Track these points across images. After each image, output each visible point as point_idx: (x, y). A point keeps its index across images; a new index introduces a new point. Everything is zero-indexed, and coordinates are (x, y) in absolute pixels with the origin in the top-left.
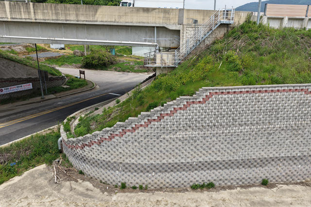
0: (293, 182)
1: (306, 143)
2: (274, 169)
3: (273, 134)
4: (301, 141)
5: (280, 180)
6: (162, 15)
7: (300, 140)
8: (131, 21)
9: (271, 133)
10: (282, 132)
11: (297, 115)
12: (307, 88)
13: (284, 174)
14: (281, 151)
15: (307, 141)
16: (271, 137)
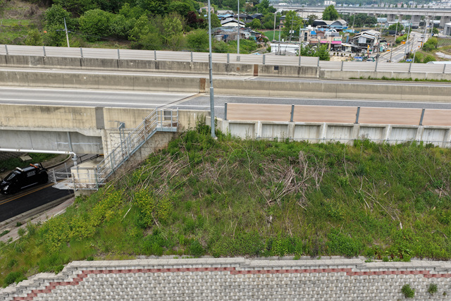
6: (70, 116)
8: (26, 124)
12: (232, 266)
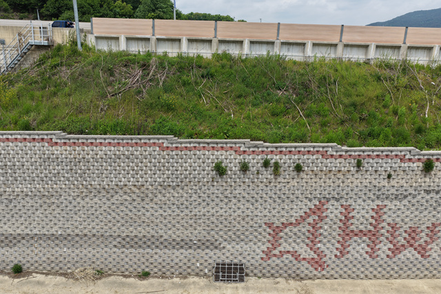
0: (61, 271)
1: (66, 215)
2: (29, 251)
3: (13, 201)
4: (59, 214)
5: (41, 268)
7: (56, 212)
9: (11, 200)
10: (28, 199)
11: (43, 175)
12: (49, 137)
13: (44, 259)
14: (32, 226)
15: (68, 214)
16: (13, 204)
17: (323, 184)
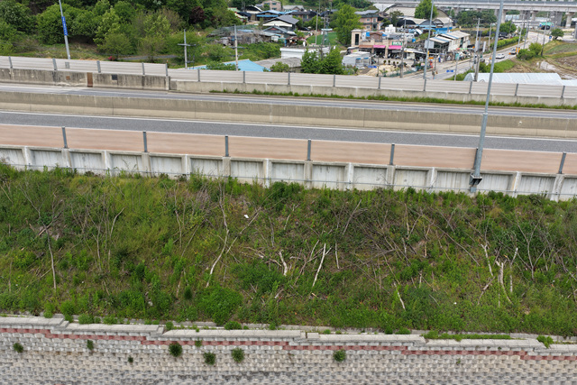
17: (53, 367)
